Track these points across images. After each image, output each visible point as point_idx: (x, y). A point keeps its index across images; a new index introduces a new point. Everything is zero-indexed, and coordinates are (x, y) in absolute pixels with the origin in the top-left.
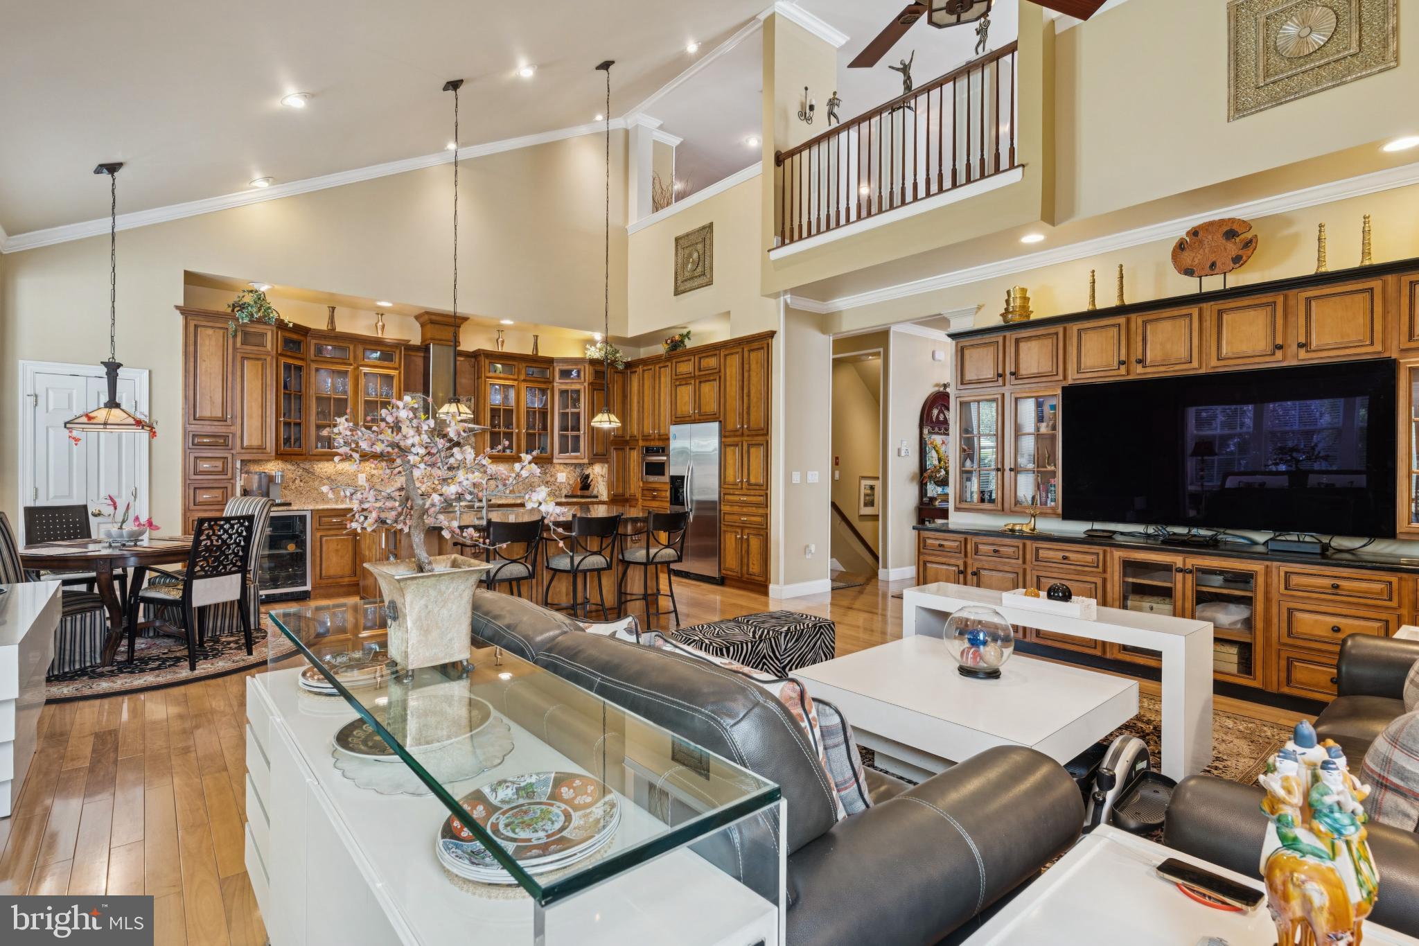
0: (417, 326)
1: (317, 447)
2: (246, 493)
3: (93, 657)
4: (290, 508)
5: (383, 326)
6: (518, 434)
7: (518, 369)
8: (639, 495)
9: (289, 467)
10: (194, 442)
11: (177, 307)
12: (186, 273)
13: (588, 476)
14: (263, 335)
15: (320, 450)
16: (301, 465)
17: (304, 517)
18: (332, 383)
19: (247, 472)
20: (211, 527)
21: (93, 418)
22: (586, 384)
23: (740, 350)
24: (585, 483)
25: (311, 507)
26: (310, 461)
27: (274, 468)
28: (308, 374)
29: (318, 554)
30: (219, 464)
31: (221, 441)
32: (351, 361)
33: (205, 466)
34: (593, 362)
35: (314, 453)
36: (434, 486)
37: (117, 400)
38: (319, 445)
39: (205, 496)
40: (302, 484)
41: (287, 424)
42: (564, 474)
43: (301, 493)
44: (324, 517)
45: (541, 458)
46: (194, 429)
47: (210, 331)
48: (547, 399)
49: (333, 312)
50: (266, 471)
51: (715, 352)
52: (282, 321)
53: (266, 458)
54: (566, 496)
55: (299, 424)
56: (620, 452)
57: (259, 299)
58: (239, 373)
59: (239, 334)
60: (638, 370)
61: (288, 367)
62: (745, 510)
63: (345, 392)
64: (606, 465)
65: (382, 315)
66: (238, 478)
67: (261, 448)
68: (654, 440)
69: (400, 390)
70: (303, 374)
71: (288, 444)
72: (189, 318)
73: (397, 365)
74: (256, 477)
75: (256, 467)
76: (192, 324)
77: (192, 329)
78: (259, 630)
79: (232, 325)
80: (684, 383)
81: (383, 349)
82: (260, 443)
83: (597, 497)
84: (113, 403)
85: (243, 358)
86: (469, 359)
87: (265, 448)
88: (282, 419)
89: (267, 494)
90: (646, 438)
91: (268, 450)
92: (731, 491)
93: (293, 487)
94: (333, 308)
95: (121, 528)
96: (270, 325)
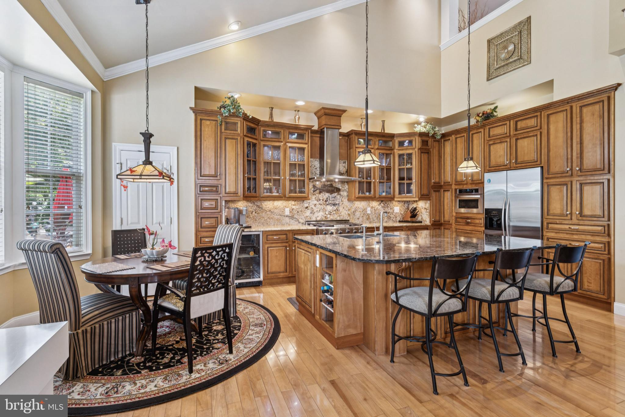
0: (316, 118)
1: (264, 193)
2: (228, 221)
3: (131, 347)
4: (252, 230)
5: (299, 118)
6: (374, 183)
7: (374, 142)
8: (453, 221)
9: (250, 204)
10: (201, 189)
11: (191, 108)
12: (197, 89)
13: (415, 209)
14: (236, 124)
15: (266, 194)
16: (256, 203)
17: (259, 235)
18: (272, 154)
19: (228, 208)
20: (203, 255)
21: (134, 171)
22: (417, 150)
23: (568, 108)
24: (414, 214)
25: (262, 230)
26: (260, 200)
27: (242, 205)
28: (260, 148)
29: (266, 258)
30: (214, 203)
31: (215, 189)
32: (282, 140)
33: (206, 204)
34: (421, 134)
35: (263, 196)
36: (326, 215)
37: (151, 160)
38: (265, 191)
39: (206, 223)
40: (256, 215)
41: (249, 179)
42: (398, 208)
43: (256, 220)
44: (269, 235)
45: (387, 198)
46: (200, 182)
47: (208, 122)
48: (390, 160)
49: (272, 110)
50: (238, 207)
51: (536, 114)
52: (246, 114)
53: (238, 199)
54: (400, 221)
55: (255, 179)
56: (437, 193)
57: (234, 101)
58: (223, 148)
59: (223, 123)
60: (451, 138)
61: (249, 144)
62: (575, 237)
63: (278, 159)
64: (429, 202)
65: (298, 111)
66: (224, 212)
67: (236, 193)
68: (467, 184)
69: (308, 157)
70: (257, 148)
71: (249, 191)
72: (197, 115)
73: (306, 141)
74: (233, 211)
75: (233, 204)
76: (199, 118)
77: (199, 122)
78: (236, 318)
79: (219, 118)
80: (499, 141)
81: (300, 132)
82: (235, 190)
83: (421, 222)
84: (148, 162)
85: (226, 138)
86: (344, 137)
87: (237, 194)
88: (246, 175)
89: (238, 221)
90: (458, 183)
91: (239, 194)
92: (558, 221)
93: (252, 217)
94: (272, 108)
95: (153, 249)
96: (240, 117)
